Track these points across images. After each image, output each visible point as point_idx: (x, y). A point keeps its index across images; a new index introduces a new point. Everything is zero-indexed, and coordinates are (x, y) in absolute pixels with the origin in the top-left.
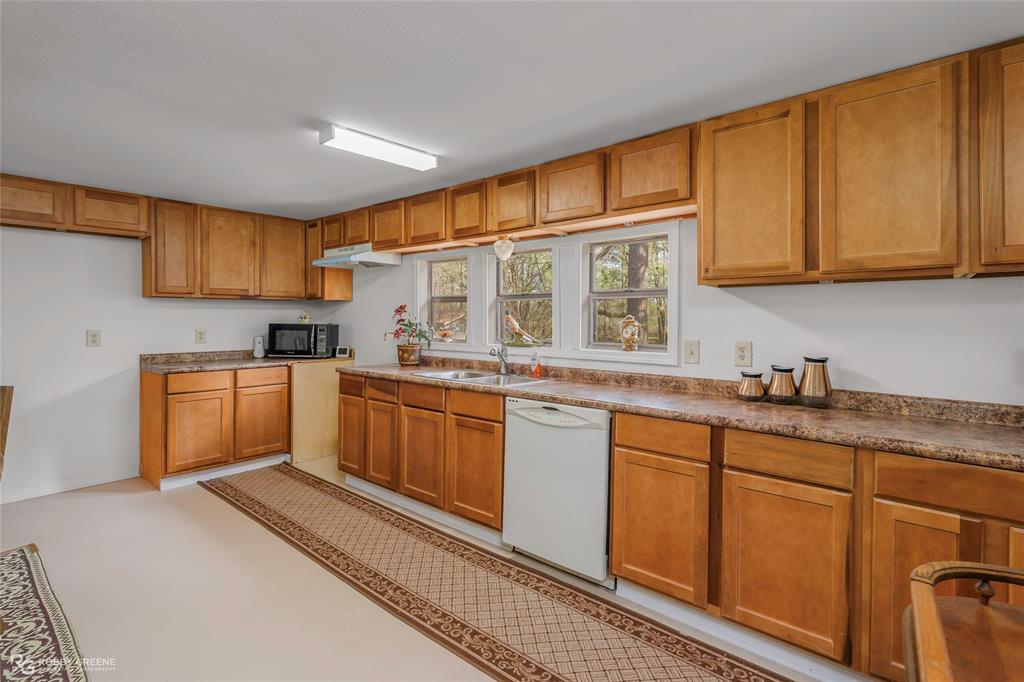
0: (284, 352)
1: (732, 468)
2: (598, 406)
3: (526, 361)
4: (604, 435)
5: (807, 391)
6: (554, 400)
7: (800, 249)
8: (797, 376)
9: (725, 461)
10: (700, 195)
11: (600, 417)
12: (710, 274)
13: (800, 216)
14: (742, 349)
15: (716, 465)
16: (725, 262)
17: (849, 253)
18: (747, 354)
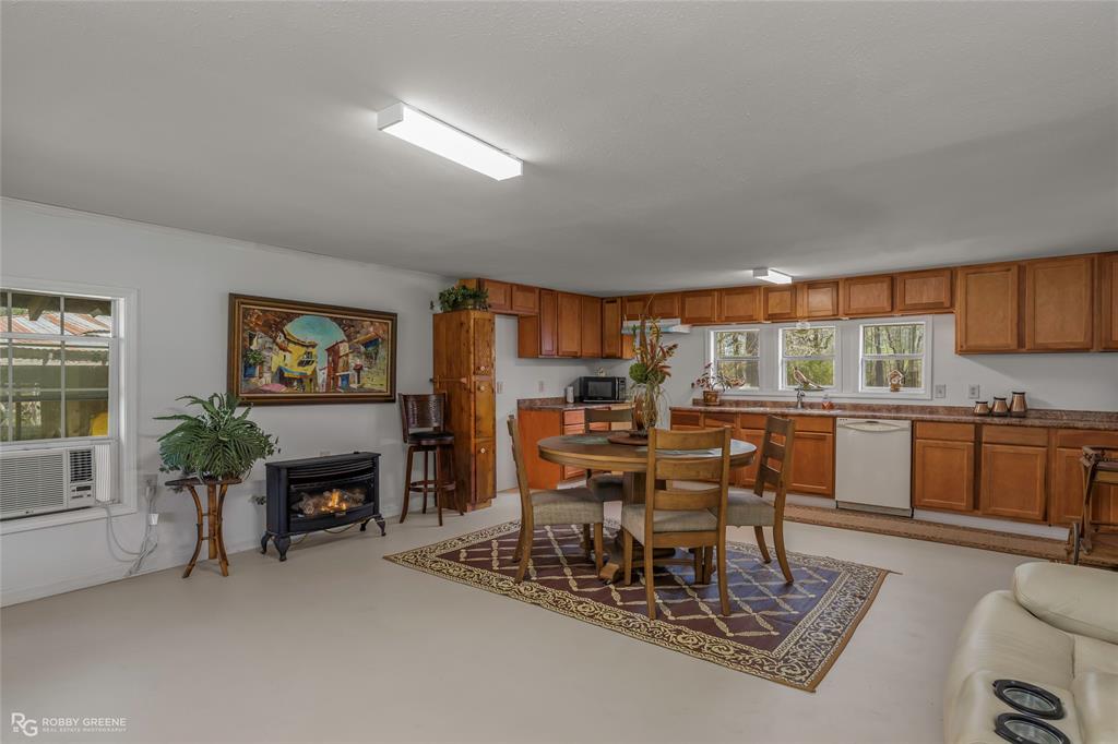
0: (596, 398)
1: (986, 443)
2: (906, 419)
3: (820, 400)
4: (909, 433)
5: (1015, 409)
6: (875, 417)
7: (1015, 338)
8: (1008, 402)
9: (984, 440)
10: (957, 305)
11: (907, 424)
12: (964, 348)
13: (1015, 321)
14: (973, 389)
15: (978, 442)
16: (972, 343)
17: (1040, 340)
18: (977, 391)
